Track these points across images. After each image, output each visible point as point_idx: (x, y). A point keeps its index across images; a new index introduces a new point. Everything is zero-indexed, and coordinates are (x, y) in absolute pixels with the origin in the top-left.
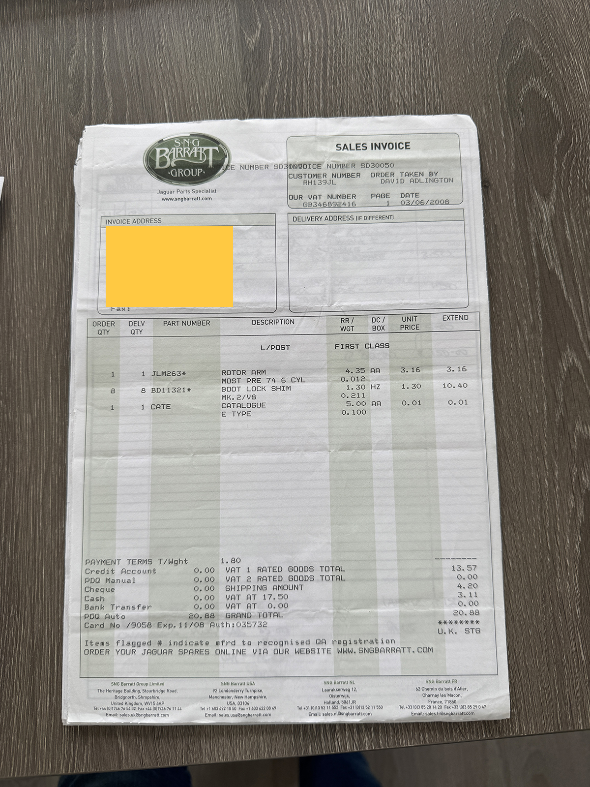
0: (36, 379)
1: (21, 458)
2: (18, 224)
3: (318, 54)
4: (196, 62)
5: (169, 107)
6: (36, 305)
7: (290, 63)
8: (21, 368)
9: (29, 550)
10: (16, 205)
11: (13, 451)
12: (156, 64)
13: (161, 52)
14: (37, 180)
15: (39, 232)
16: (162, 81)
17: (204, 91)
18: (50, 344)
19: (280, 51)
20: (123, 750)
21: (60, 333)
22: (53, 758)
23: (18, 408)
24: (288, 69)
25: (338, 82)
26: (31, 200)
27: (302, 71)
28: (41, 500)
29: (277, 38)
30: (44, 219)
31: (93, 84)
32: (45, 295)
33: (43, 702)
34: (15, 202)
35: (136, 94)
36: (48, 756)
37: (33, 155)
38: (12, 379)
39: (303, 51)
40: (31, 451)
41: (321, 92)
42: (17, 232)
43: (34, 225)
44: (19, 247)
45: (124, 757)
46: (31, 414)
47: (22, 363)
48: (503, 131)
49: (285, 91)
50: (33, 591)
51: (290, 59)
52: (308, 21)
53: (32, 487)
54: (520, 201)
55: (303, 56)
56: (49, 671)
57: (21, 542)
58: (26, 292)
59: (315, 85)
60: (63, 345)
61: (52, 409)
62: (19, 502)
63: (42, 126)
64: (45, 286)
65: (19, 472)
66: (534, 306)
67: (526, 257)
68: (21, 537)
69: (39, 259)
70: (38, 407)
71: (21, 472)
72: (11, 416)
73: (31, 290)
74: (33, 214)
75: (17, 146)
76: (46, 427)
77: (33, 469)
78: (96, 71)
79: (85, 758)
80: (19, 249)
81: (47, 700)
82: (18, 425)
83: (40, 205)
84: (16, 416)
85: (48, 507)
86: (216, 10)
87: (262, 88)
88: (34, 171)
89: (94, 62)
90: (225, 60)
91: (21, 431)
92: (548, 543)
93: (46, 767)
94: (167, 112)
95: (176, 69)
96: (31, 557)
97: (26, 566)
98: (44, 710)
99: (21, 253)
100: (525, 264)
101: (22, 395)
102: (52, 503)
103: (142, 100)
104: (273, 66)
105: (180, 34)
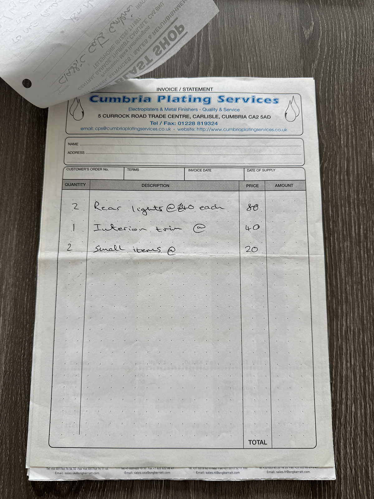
3: (350, 46)
4: (270, 41)
5: (251, 69)
7: (332, 50)
12: (243, 40)
13: (248, 33)
16: (247, 51)
17: (274, 61)
19: (326, 42)
24: (330, 53)
25: (363, 66)
27: (340, 56)
29: (324, 32)
31: (201, 48)
35: (229, 58)
41: (352, 71)
49: (328, 67)
51: (332, 47)
52: (344, 24)
55: (341, 47)
59: (348, 66)
86: (285, 10)
87: (313, 64)
90: (289, 43)
94: (249, 72)
95: (257, 44)
103: (233, 62)
104: (320, 50)
105: (260, 23)
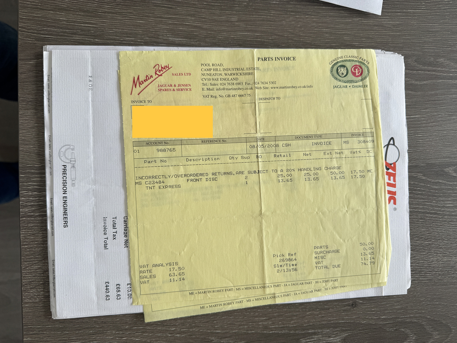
0: (258, 26)
1: (211, 13)
2: (351, 21)
4: (441, 136)
5: (415, 118)
6: (302, 29)
8: (265, 17)
9: (155, 14)
10: (363, 21)
11: (215, 8)
12: (441, 112)
14: (377, 35)
15: (346, 34)
16: (431, 115)
17: (423, 139)
18: (279, 35)
19: (443, 187)
20: (30, 62)
21: (284, 42)
22: (28, 19)
23: (241, 13)
26: (366, 30)
27: (430, 200)
28: (185, 23)
29: (451, 186)
30: (353, 37)
31: (432, 73)
32: (308, 35)
33: (63, 16)
34: (365, 21)
35: (424, 99)
36: (30, 16)
37: (392, 34)
38: (259, 11)
39: (442, 201)
40: (215, 20)
41: (417, 210)
42: (347, 20)
43: (350, 31)
44: (338, 21)
45: (26, 62)
46: (237, 21)
47: (268, 18)
48: (385, 317)
49: (419, 189)
50: (130, 14)
51: (438, 193)
53: (193, 18)
54: (342, 325)
55: (439, 201)
56: (81, 21)
57: (161, 9)
58: (311, 24)
60: (277, 43)
61: (239, 34)
62: (184, 10)
63: (409, 40)
64: (313, 35)
65: (203, 11)
66: (279, 329)
67: (309, 326)
68: (163, 10)
69: (330, 33)
70: (241, 26)
71: (202, 12)
72: (237, 9)
73: (312, 27)
74: (357, 31)
75: (399, 24)
76: (228, 30)
77: (204, 20)
78: (440, 76)
79: (27, 39)
80: (336, 21)
81: (64, 18)
82: (231, 13)
83: (362, 36)
84: (237, 12)
85: (181, 28)
87: (422, 175)
88: (383, 33)
89: (445, 74)
90: (440, 154)
91: (227, 14)
92: (137, 328)
93: (23, 14)
95: (438, 124)
96: (151, 14)
97: (146, 11)
98: (58, 16)
99: (335, 22)
100: (305, 325)
101: (249, 16)
102: (183, 30)
103: (420, 102)
104: (434, 182)
